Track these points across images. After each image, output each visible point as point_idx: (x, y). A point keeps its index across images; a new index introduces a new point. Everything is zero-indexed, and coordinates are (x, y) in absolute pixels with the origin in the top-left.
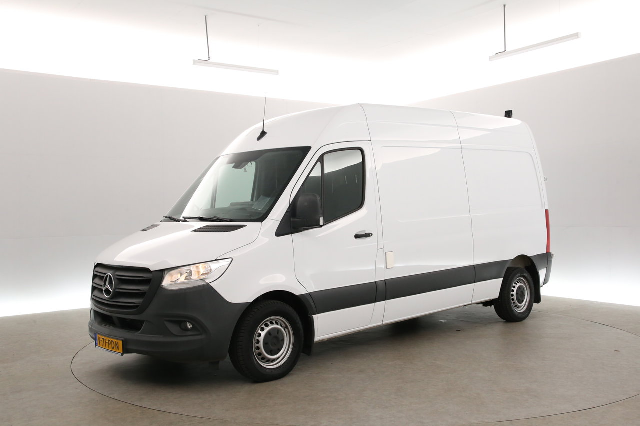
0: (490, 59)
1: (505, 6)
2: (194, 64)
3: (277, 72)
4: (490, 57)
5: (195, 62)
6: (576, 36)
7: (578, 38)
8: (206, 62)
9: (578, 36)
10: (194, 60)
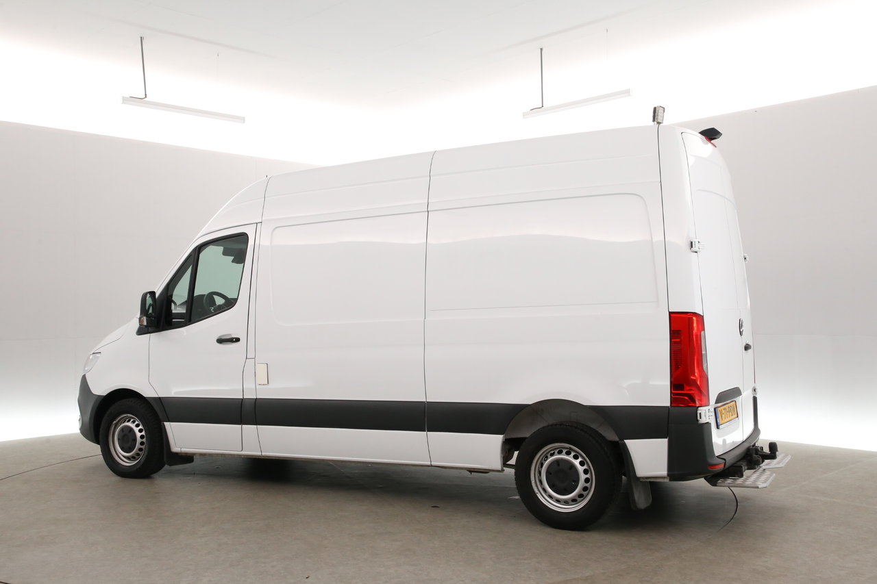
0: (524, 116)
1: (541, 49)
2: (123, 103)
3: (242, 120)
4: (524, 113)
5: (125, 100)
6: (627, 93)
7: (629, 95)
8: (141, 100)
9: (629, 92)
10: (123, 97)
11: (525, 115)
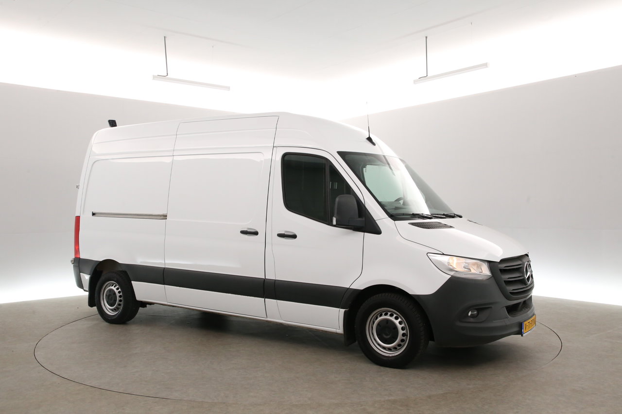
1: (426, 37)
2: (153, 79)
3: (228, 88)
6: (485, 65)
7: (487, 67)
8: (164, 77)
9: (487, 65)
10: (153, 76)
11: (415, 82)
